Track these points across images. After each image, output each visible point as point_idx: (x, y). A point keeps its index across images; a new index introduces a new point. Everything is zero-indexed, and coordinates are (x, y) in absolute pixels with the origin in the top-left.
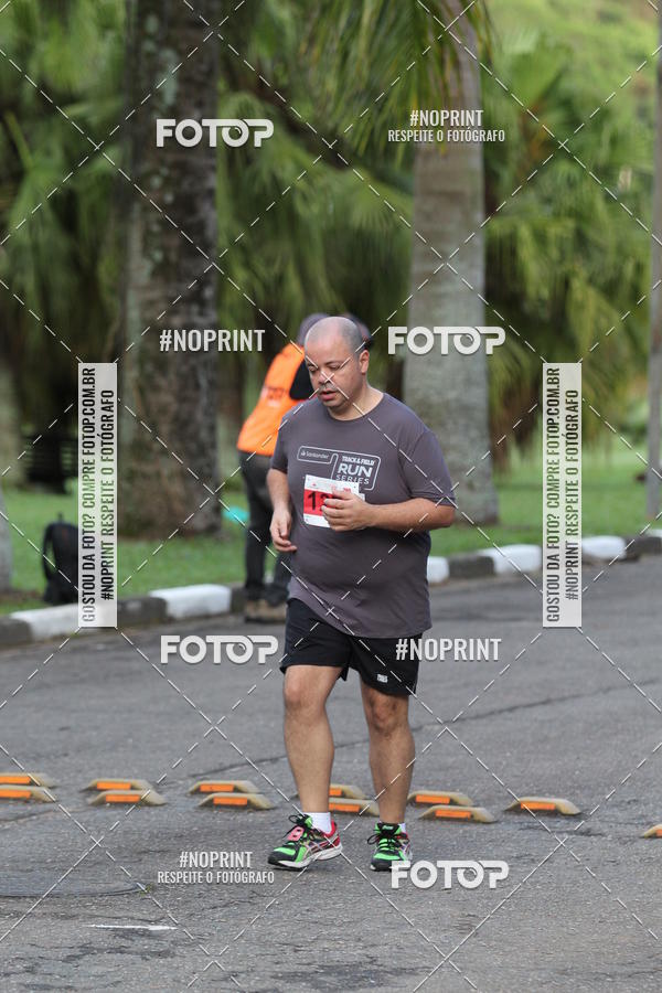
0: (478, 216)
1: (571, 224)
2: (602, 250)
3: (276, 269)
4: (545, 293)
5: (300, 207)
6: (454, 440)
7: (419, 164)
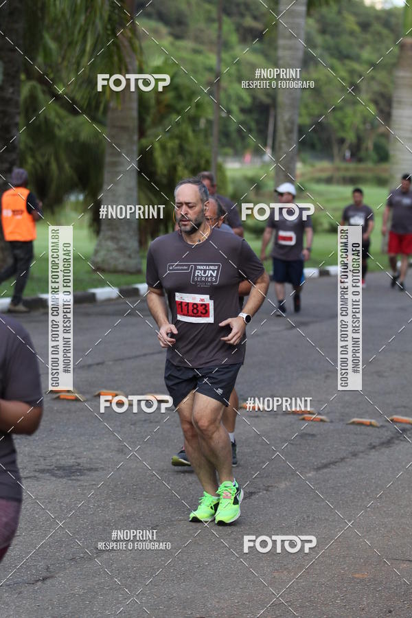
0: (136, 137)
1: (177, 142)
2: (191, 153)
3: (46, 158)
4: (165, 171)
5: (57, 131)
6: (123, 236)
7: (110, 114)
